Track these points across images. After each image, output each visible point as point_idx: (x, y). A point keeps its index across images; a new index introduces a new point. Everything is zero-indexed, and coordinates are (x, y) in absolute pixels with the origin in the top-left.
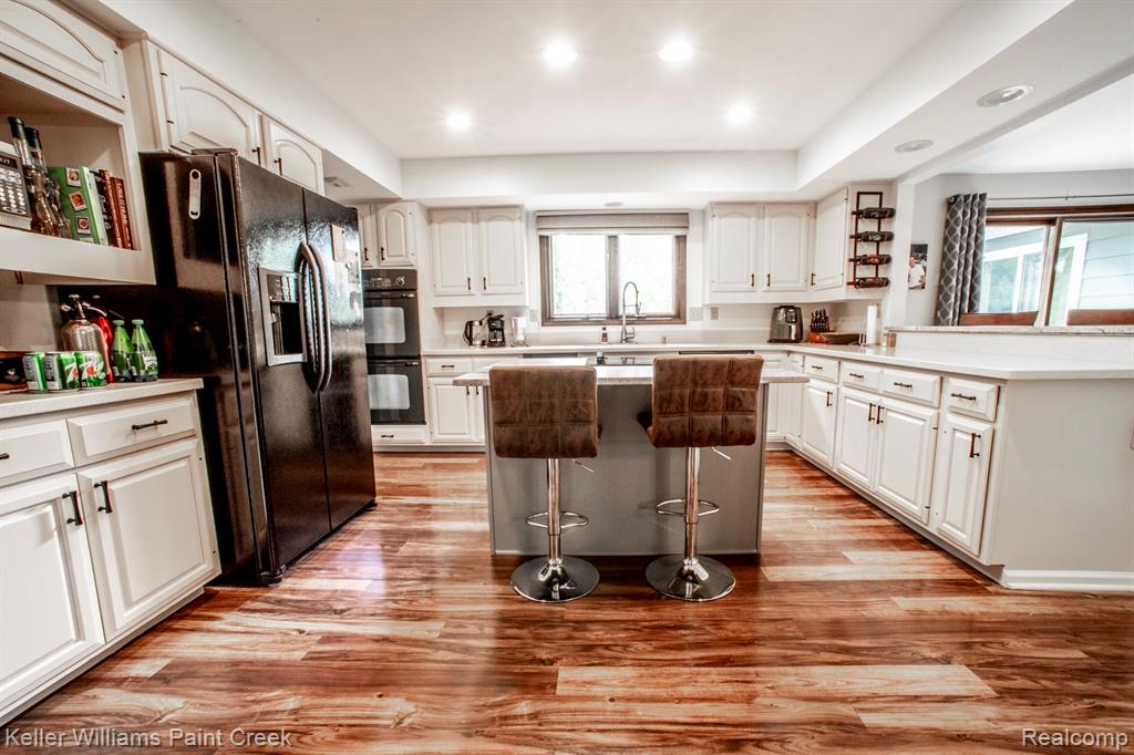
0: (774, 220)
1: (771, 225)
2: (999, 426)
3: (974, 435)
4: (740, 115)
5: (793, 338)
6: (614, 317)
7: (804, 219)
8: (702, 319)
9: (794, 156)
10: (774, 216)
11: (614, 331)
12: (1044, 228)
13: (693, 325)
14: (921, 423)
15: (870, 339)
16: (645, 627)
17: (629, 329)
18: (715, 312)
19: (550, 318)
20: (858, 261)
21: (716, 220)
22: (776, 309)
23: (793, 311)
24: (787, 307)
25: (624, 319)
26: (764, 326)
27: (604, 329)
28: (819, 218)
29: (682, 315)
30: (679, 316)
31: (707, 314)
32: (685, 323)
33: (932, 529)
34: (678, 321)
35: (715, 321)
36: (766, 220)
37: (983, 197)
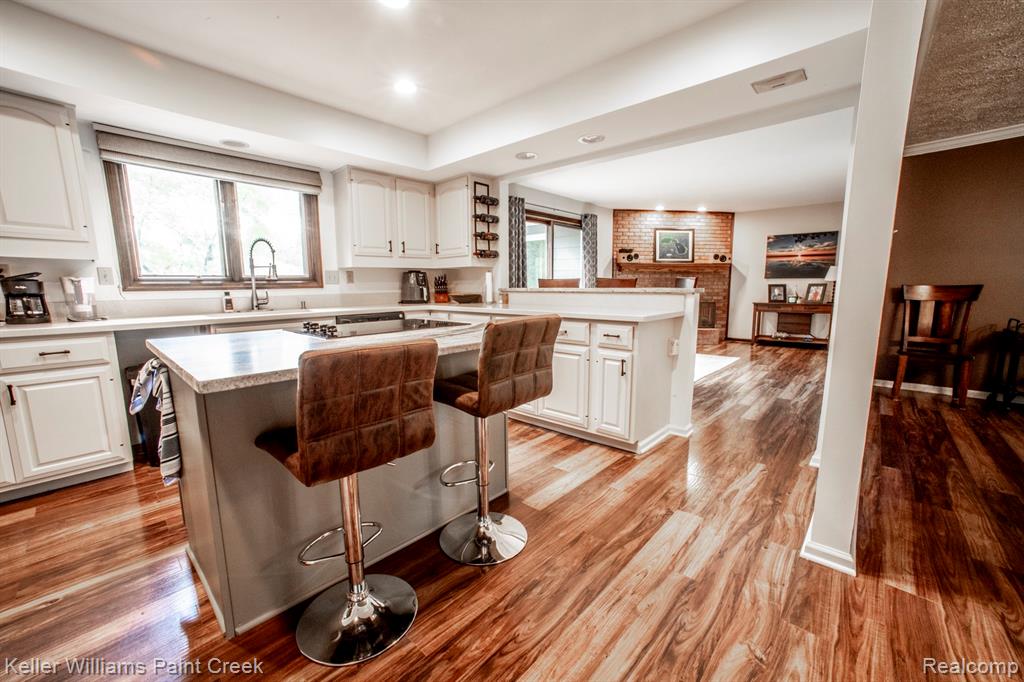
0: (404, 193)
1: (403, 197)
2: (636, 353)
3: (623, 361)
4: (405, 87)
5: (425, 299)
6: (234, 279)
7: (427, 196)
8: (338, 283)
9: (425, 140)
10: (403, 190)
11: (240, 297)
12: (545, 226)
13: (331, 289)
14: (577, 358)
15: (489, 299)
16: (506, 608)
17: (261, 293)
18: (350, 275)
19: (136, 280)
20: (479, 236)
21: (354, 184)
22: (405, 273)
23: (421, 276)
24: (417, 272)
25: (253, 282)
26: (394, 289)
27: (227, 294)
28: (438, 197)
29: (318, 278)
30: (315, 279)
31: (343, 278)
32: (322, 287)
33: (592, 430)
34: (315, 284)
35: (350, 284)
36: (398, 192)
37: (523, 200)
